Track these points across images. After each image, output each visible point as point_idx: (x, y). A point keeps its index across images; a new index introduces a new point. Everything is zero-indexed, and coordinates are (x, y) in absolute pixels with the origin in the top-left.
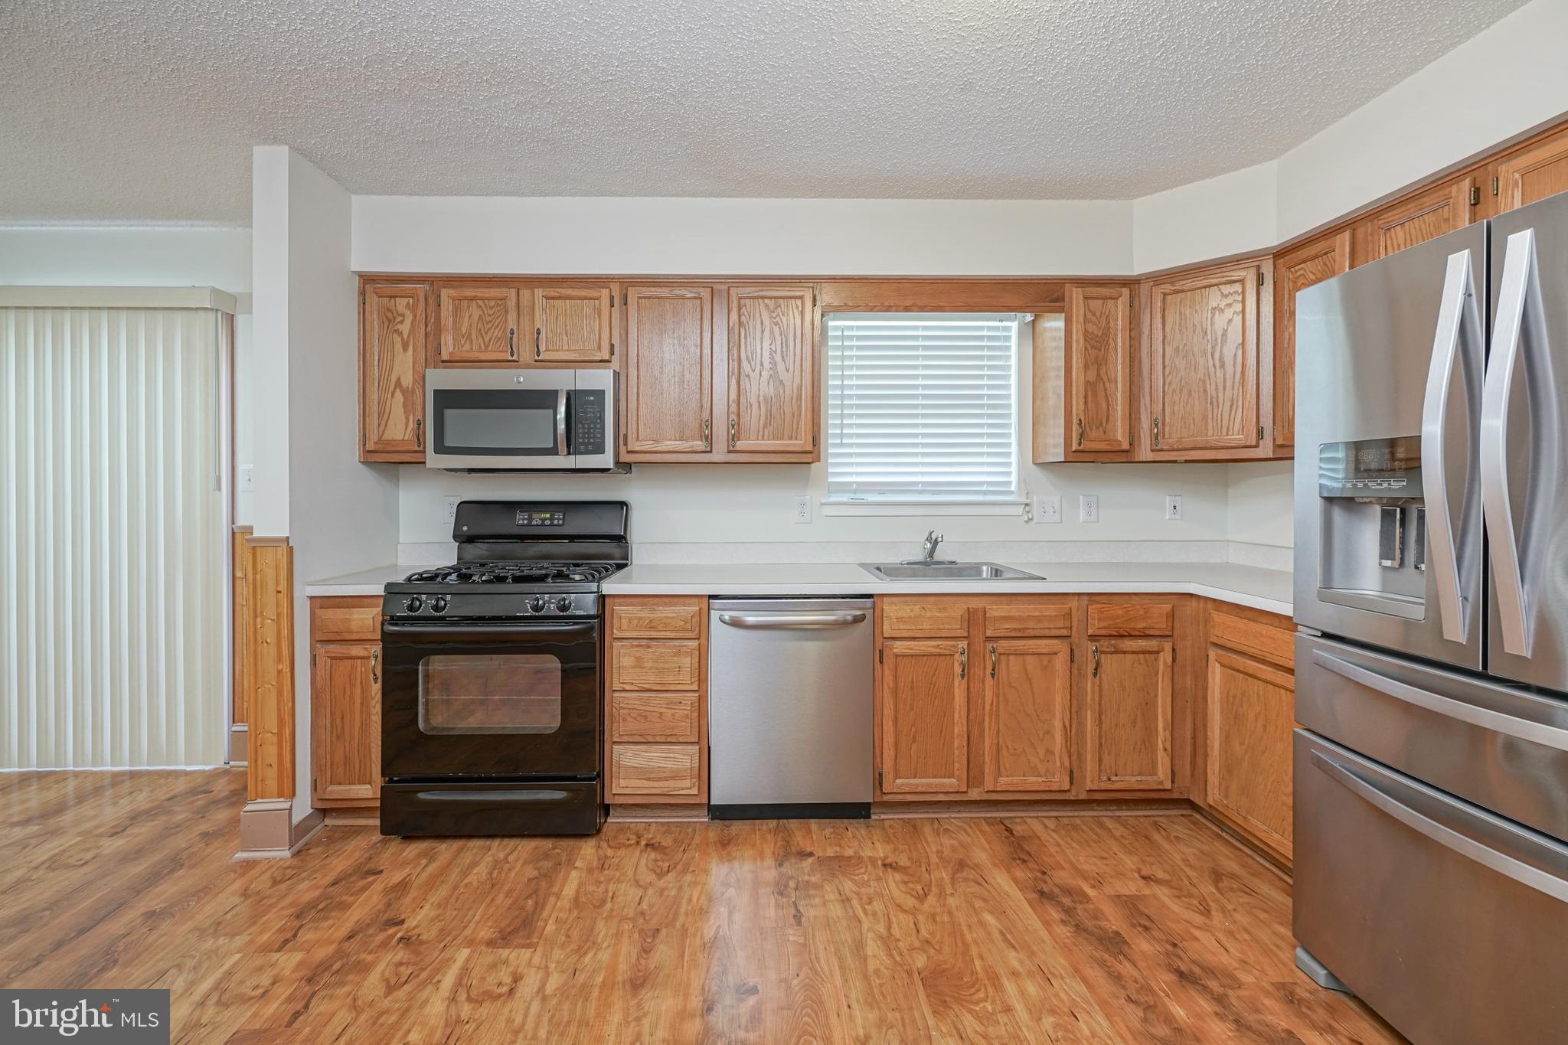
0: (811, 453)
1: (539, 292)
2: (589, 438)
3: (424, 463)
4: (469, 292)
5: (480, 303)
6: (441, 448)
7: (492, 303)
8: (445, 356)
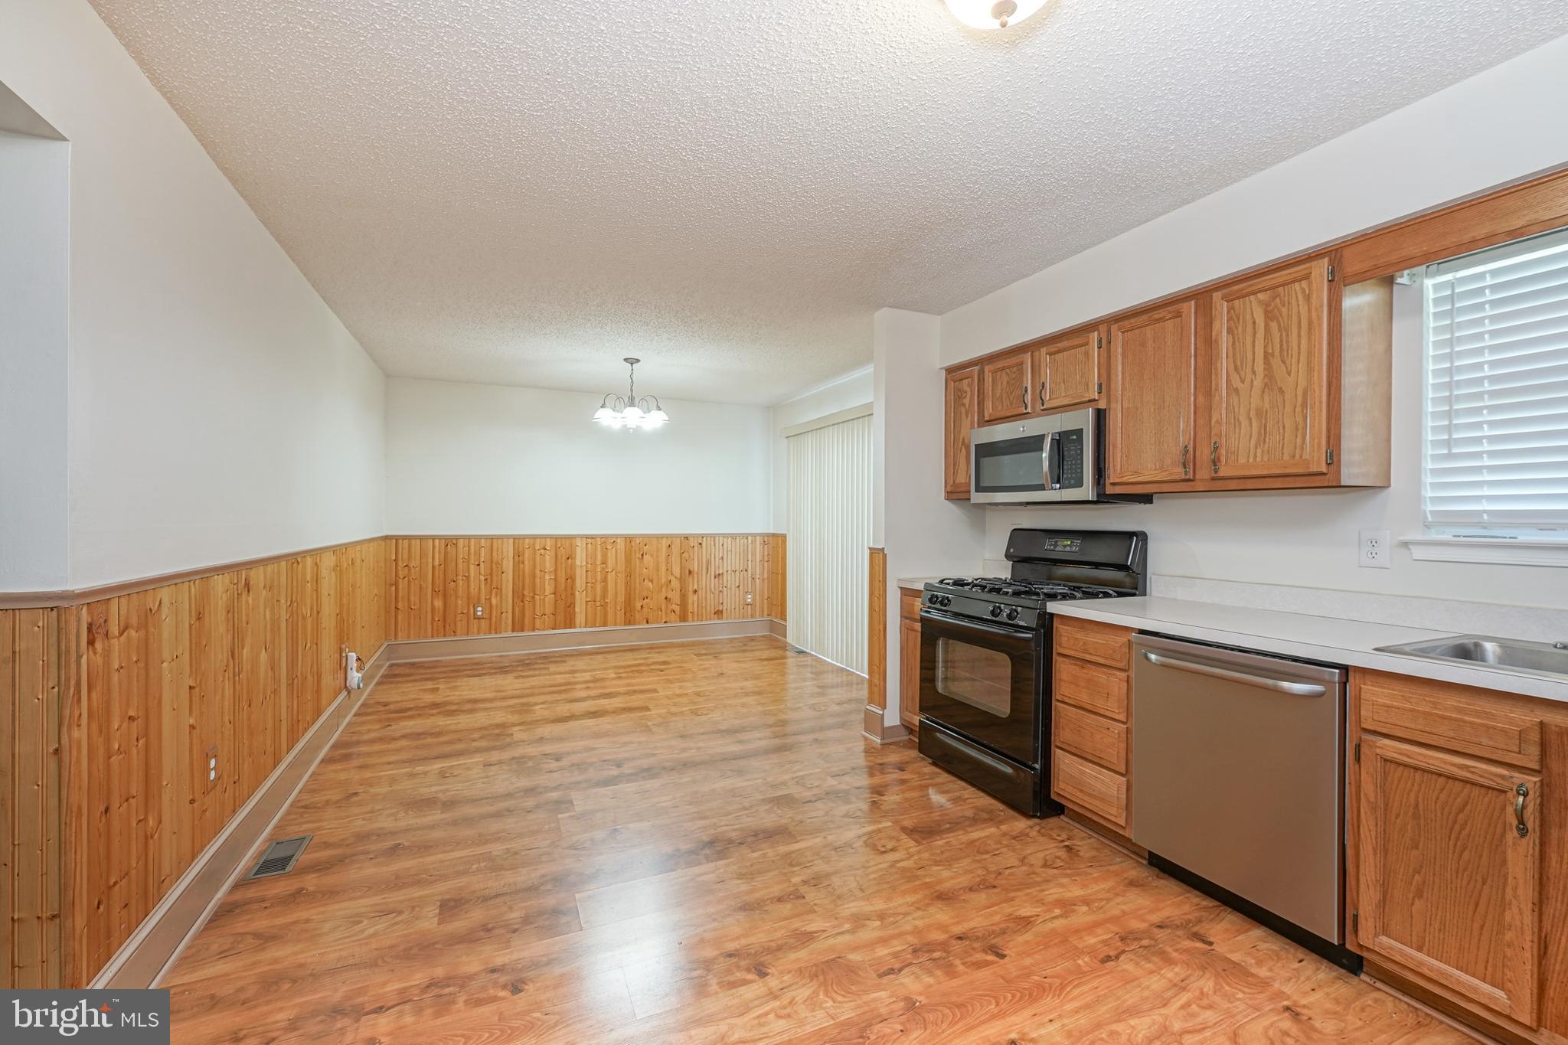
0: (1324, 474)
1: (1044, 350)
2: (1071, 473)
3: (969, 499)
4: (1000, 364)
5: (1008, 371)
6: (979, 489)
7: (1015, 369)
8: (987, 418)
